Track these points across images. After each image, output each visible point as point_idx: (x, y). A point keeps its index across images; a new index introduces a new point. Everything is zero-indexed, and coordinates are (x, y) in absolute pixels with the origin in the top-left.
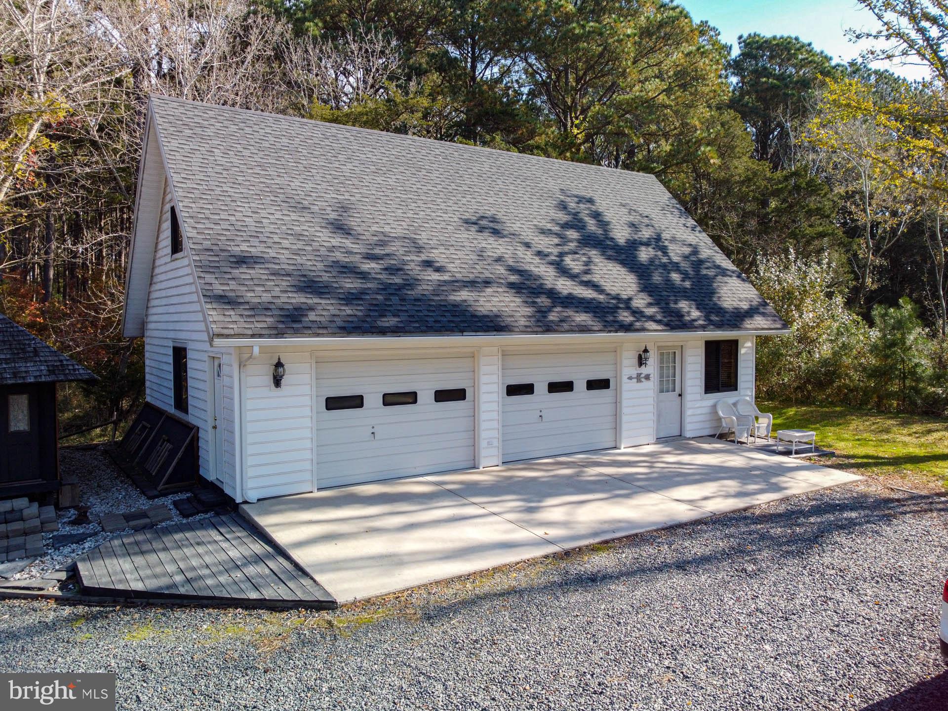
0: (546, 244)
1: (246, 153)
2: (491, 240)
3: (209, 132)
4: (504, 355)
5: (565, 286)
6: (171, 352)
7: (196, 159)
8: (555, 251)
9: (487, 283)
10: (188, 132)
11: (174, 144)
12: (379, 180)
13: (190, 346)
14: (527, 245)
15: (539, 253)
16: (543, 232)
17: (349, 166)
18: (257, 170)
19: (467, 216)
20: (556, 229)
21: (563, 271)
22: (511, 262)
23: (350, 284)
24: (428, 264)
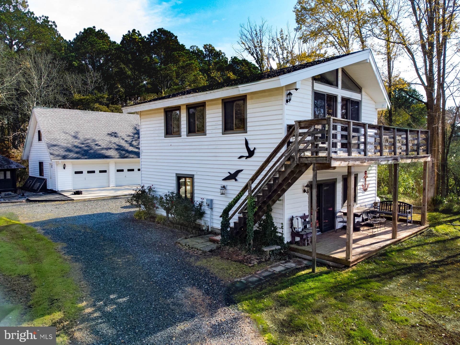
0: (129, 139)
1: (56, 120)
2: (115, 138)
3: (48, 115)
4: (115, 163)
5: (131, 149)
6: (38, 163)
7: (45, 122)
8: (131, 140)
9: (110, 148)
10: (43, 116)
11: (40, 119)
12: (88, 124)
13: (44, 162)
14: (123, 139)
15: (126, 141)
16: (129, 136)
17: (81, 121)
18: (59, 124)
19: (109, 133)
20: (132, 135)
21: (131, 145)
22: (117, 144)
23: (77, 150)
24: (96, 145)
